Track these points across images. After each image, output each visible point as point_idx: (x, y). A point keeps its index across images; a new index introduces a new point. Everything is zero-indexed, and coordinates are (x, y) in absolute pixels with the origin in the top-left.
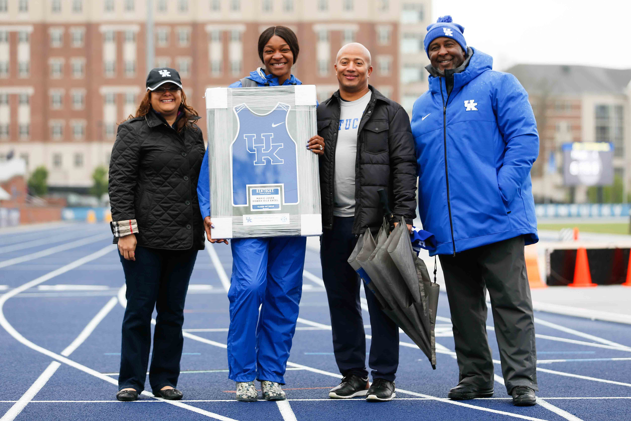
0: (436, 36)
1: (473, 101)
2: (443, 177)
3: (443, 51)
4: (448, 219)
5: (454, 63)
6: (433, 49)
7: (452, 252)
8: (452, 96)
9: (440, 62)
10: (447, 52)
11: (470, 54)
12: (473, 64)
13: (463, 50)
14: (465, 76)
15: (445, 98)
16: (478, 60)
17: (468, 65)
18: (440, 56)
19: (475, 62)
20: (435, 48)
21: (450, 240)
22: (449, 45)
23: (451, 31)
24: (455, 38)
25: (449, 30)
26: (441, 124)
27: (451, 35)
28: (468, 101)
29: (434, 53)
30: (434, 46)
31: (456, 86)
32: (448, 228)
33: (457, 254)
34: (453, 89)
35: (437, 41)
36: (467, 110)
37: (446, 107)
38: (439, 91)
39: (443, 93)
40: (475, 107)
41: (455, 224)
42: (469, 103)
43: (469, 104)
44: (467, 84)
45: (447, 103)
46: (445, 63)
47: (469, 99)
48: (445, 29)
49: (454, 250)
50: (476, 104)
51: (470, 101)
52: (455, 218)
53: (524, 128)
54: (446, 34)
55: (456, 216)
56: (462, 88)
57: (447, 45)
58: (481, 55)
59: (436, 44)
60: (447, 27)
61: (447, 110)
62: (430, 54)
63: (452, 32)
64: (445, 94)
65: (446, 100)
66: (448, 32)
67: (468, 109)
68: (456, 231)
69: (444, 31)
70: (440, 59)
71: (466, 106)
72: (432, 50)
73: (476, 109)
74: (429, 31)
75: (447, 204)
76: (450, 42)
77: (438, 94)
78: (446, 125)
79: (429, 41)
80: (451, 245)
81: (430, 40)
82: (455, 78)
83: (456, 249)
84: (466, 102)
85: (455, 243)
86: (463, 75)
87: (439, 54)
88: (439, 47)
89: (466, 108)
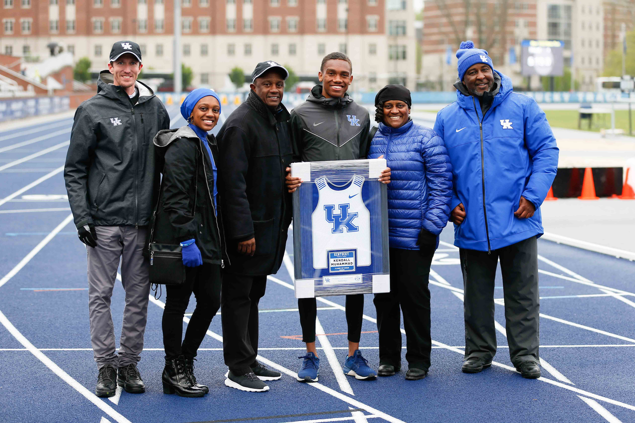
0: (475, 62)
1: (508, 120)
2: (479, 184)
3: (481, 75)
4: (483, 221)
5: (489, 86)
6: (471, 74)
7: (487, 249)
9: (478, 85)
10: (484, 77)
14: (501, 99)
15: (479, 115)
18: (479, 80)
20: (473, 73)
21: (485, 239)
22: (485, 70)
24: (489, 63)
25: (484, 57)
26: (478, 138)
27: (486, 61)
29: (473, 78)
30: (472, 71)
32: (483, 228)
33: (491, 251)
35: (476, 66)
36: (504, 128)
37: (482, 123)
39: (477, 110)
40: (511, 125)
41: (490, 225)
42: (505, 122)
45: (483, 120)
46: (483, 86)
47: (504, 119)
48: (481, 56)
49: (489, 248)
50: (511, 123)
51: (506, 120)
52: (490, 220)
54: (483, 61)
55: (491, 219)
57: (483, 70)
59: (474, 69)
61: (483, 126)
63: (486, 59)
64: (479, 111)
65: (481, 117)
66: (484, 59)
68: (492, 232)
69: (481, 59)
70: (477, 82)
72: (469, 75)
73: (511, 128)
75: (482, 207)
76: (485, 68)
77: (472, 111)
78: (483, 139)
80: (486, 244)
81: (469, 65)
82: (494, 100)
83: (491, 247)
84: (502, 121)
85: (490, 242)
86: (500, 97)
87: (478, 78)
88: (476, 71)
89: (503, 126)
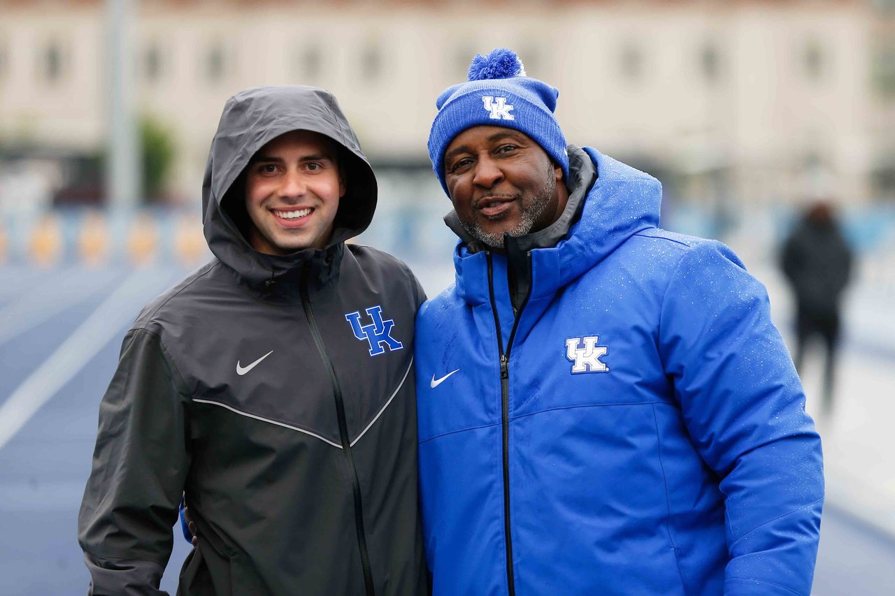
0: (462, 122)
1: (595, 339)
3: (487, 169)
6: (458, 168)
8: (527, 321)
9: (482, 207)
10: (500, 174)
11: (586, 176)
12: (595, 216)
13: (555, 161)
14: (567, 258)
15: (502, 322)
16: (612, 202)
17: (577, 217)
18: (482, 186)
19: (599, 206)
20: (461, 163)
22: (506, 149)
23: (508, 103)
24: (523, 125)
25: (501, 100)
26: (492, 412)
27: (511, 118)
28: (576, 341)
29: (462, 180)
30: (460, 157)
31: (540, 289)
34: (531, 300)
35: (468, 138)
36: (576, 369)
37: (508, 356)
38: (486, 300)
39: (498, 304)
40: (601, 359)
42: (581, 346)
43: (581, 352)
44: (575, 280)
45: (511, 343)
46: (498, 209)
47: (581, 334)
48: (487, 100)
50: (603, 351)
51: (587, 339)
53: (778, 419)
54: (494, 116)
56: (558, 295)
57: (496, 152)
58: (620, 184)
59: (464, 149)
60: (495, 94)
61: (511, 364)
62: (448, 182)
63: (510, 108)
65: (506, 331)
66: (499, 110)
67: (579, 367)
69: (488, 107)
71: (571, 354)
72: (453, 172)
73: (602, 367)
74: (443, 108)
76: (507, 141)
77: (484, 309)
78: (511, 414)
79: (441, 143)
81: (445, 137)
82: (534, 264)
84: (572, 343)
86: (562, 253)
87: (475, 180)
88: (473, 158)
89: (573, 362)
